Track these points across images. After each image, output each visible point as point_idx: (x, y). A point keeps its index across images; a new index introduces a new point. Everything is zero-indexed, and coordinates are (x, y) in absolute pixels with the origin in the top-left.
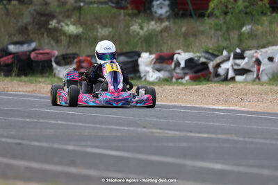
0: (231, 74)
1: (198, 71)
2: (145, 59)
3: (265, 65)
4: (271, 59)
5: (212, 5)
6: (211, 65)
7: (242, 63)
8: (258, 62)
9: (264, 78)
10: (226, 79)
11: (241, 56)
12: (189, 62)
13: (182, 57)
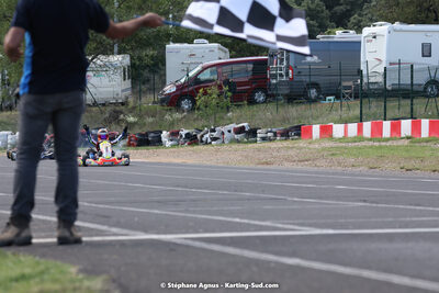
0: (209, 140)
1: (192, 139)
2: (165, 134)
3: (227, 135)
4: (229, 131)
5: (198, 103)
6: (199, 136)
7: (215, 134)
8: (223, 133)
9: (226, 142)
10: (207, 143)
11: (214, 131)
12: (187, 135)
13: (184, 132)
